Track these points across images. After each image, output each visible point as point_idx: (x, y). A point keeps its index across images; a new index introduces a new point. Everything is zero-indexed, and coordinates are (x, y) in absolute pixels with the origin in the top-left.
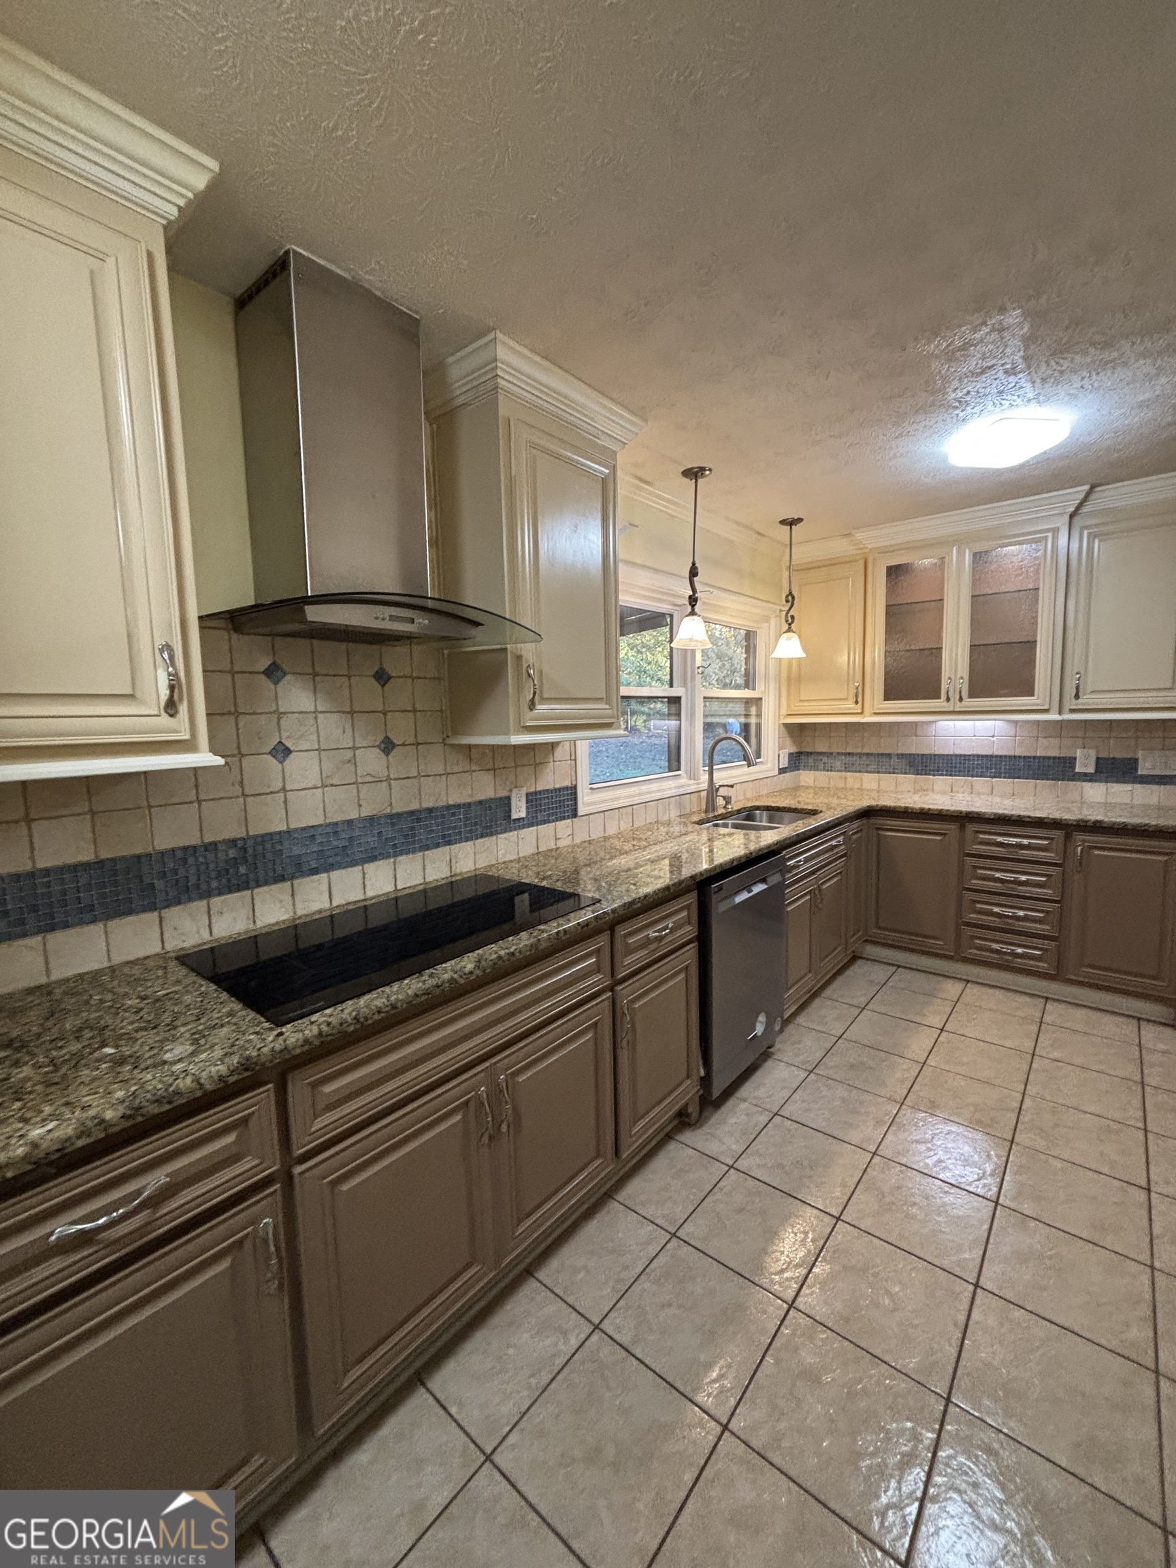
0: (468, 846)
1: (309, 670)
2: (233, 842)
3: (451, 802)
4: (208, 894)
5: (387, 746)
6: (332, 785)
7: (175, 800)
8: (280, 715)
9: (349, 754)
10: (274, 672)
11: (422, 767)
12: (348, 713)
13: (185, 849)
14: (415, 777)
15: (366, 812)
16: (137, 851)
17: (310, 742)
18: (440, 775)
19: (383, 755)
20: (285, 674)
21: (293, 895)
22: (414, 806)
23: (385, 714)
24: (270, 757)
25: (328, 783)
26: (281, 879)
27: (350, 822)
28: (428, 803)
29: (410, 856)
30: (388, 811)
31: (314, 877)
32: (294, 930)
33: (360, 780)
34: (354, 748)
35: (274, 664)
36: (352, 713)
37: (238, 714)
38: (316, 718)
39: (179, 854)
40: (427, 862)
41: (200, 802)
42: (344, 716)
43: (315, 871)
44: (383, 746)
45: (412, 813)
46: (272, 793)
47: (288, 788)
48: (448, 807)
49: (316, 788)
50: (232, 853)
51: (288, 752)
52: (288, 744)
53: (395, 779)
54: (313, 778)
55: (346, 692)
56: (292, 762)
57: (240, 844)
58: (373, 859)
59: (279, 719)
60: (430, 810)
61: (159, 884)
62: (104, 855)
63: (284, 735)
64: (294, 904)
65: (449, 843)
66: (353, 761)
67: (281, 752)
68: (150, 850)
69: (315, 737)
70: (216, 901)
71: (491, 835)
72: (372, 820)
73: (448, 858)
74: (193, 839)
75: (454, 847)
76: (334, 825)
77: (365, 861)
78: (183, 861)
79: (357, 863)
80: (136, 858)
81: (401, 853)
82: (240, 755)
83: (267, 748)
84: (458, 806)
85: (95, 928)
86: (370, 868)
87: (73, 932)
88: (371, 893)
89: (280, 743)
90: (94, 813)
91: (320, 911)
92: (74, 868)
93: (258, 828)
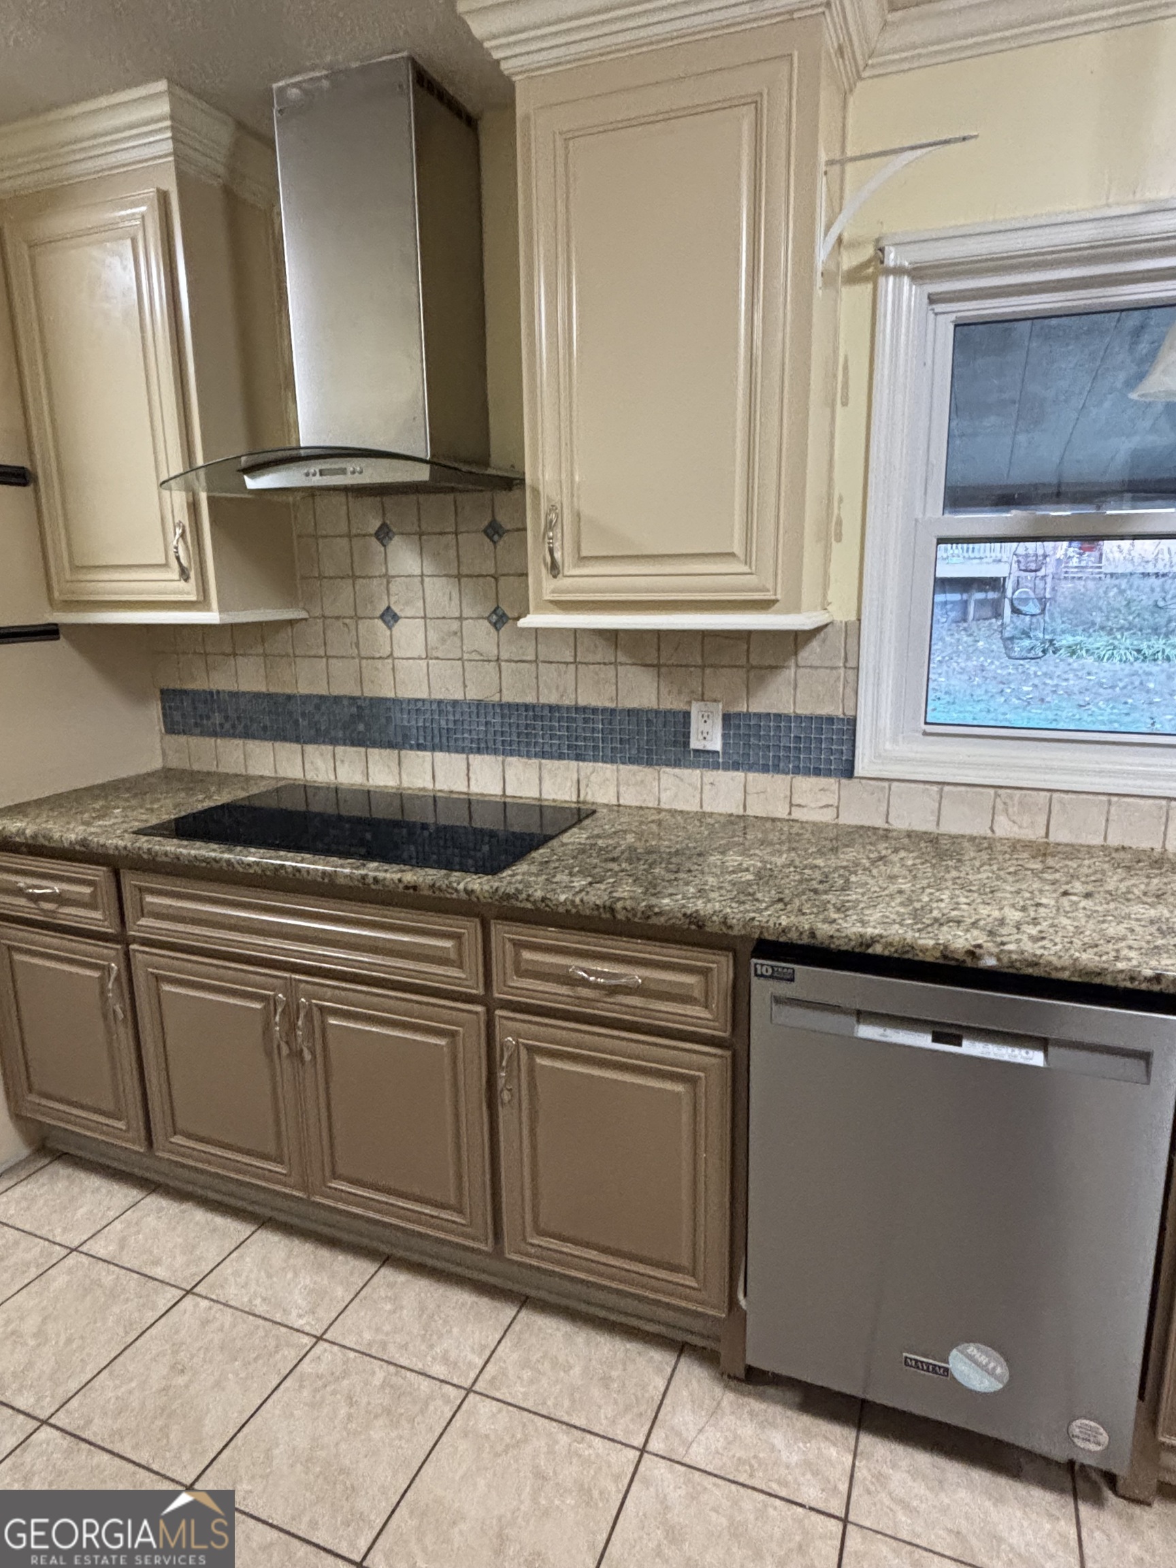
0: (607, 770)
1: (415, 528)
2: (353, 699)
3: (582, 702)
4: (334, 742)
5: (499, 619)
7: (312, 653)
8: (388, 578)
9: (455, 625)
10: (383, 534)
11: (542, 649)
12: (455, 577)
13: (321, 697)
15: (473, 694)
16: (288, 691)
17: (416, 609)
18: (567, 663)
19: (492, 630)
20: (394, 534)
21: (399, 764)
22: (530, 699)
23: (496, 579)
24: (380, 622)
25: (435, 654)
26: (391, 745)
27: (455, 703)
28: (550, 697)
29: (525, 760)
30: (496, 698)
31: (419, 753)
32: (401, 798)
33: (466, 656)
34: (461, 618)
35: (384, 524)
36: (459, 577)
37: (354, 577)
38: (422, 582)
39: (316, 701)
40: (545, 775)
41: (327, 658)
42: (452, 580)
43: (420, 747)
44: (494, 618)
45: (527, 707)
46: (380, 658)
47: (395, 655)
48: (577, 709)
49: (421, 659)
50: (354, 710)
51: (396, 618)
52: (395, 609)
53: (507, 661)
54: (419, 648)
55: (452, 553)
56: (399, 627)
57: (359, 703)
58: (479, 751)
59: (388, 583)
60: (552, 708)
61: (302, 723)
62: (272, 690)
63: (393, 599)
64: (400, 773)
65: (579, 758)
66: (459, 634)
67: (390, 617)
68: (295, 692)
69: (420, 604)
70: (340, 749)
71: (649, 763)
72: (479, 704)
73: (575, 777)
74: (322, 690)
75: (586, 767)
76: (440, 702)
77: (471, 751)
78: (318, 707)
79: (461, 750)
80: (289, 697)
81: (512, 753)
82: (357, 618)
83: (378, 613)
84: (595, 710)
85: (268, 745)
86: (476, 759)
87: (257, 742)
88: (475, 789)
89: (389, 608)
90: (265, 655)
91: (424, 789)
92: (257, 696)
93: (370, 691)
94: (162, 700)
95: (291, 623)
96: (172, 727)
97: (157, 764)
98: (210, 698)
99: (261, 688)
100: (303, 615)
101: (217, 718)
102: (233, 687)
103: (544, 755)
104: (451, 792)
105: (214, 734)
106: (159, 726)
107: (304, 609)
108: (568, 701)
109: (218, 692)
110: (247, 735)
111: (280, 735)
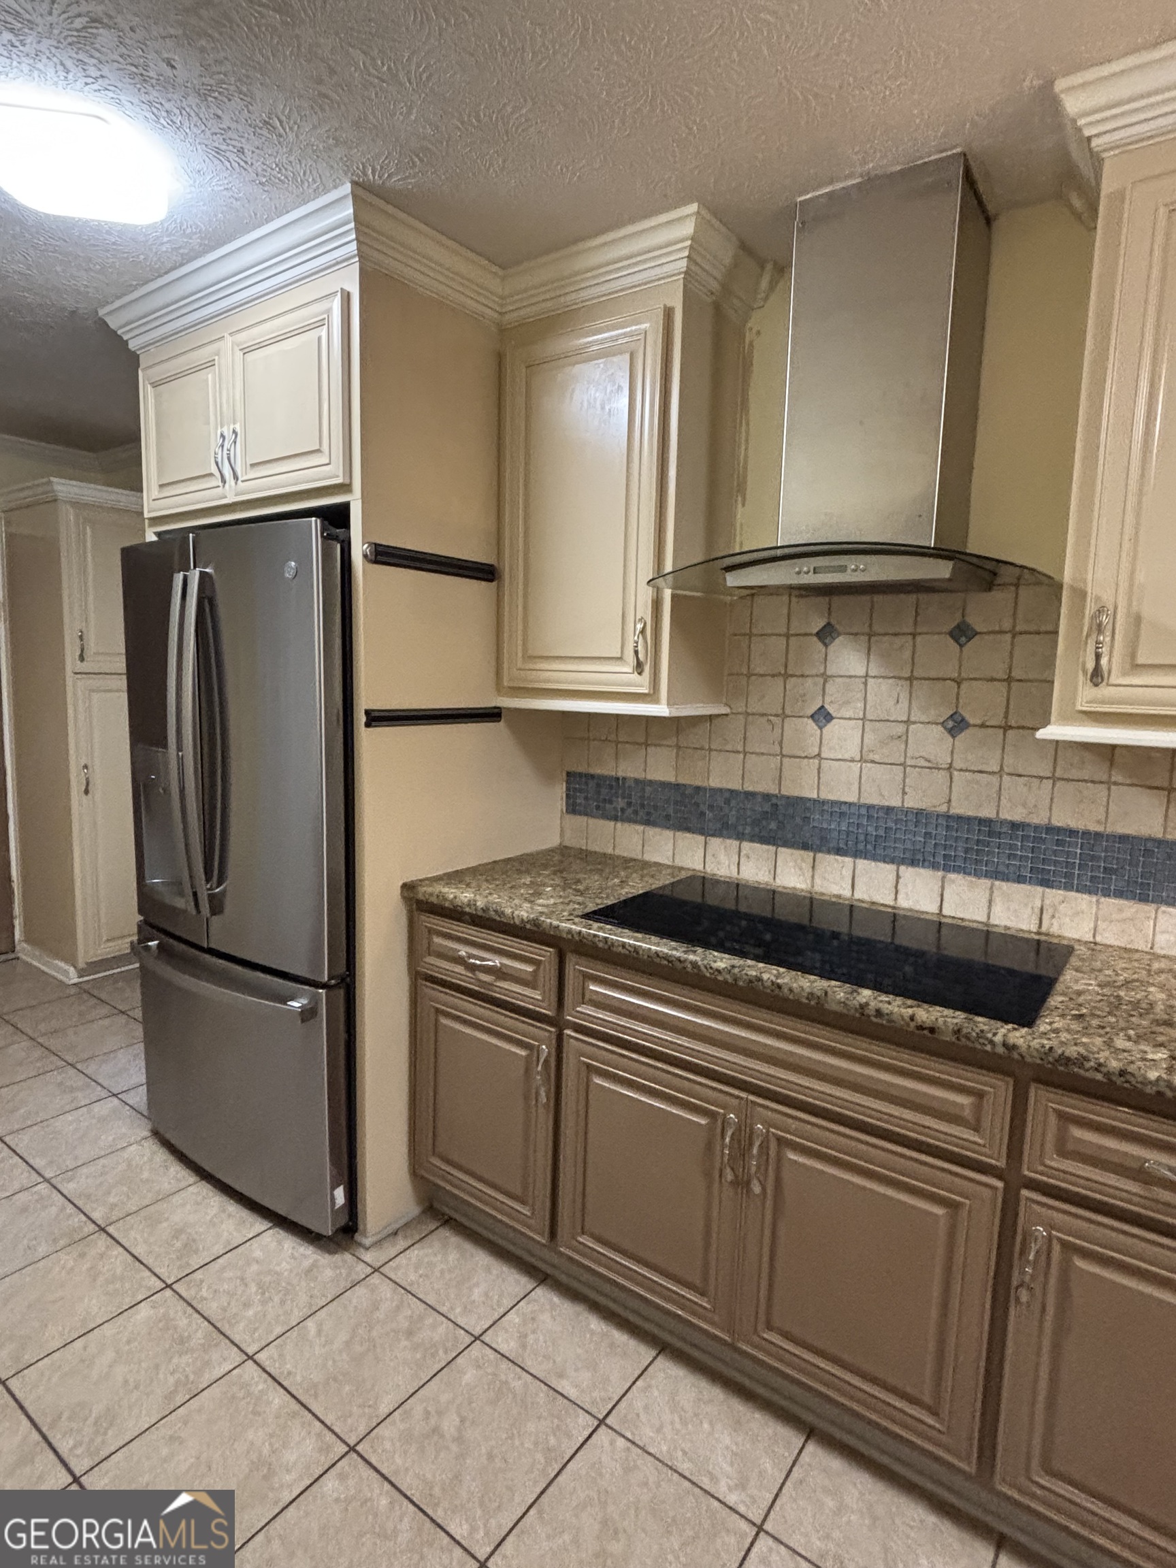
0: (1083, 900)
1: (867, 630)
2: (767, 797)
3: (1056, 822)
4: (740, 837)
5: (956, 725)
6: (873, 762)
7: (729, 747)
8: (826, 678)
9: (901, 729)
10: (826, 634)
11: (1009, 761)
12: (906, 679)
13: (731, 791)
14: (993, 773)
15: (912, 802)
16: (698, 783)
17: (856, 709)
18: (1041, 778)
19: (947, 736)
20: (839, 634)
21: (813, 867)
22: (987, 812)
23: (958, 683)
24: (810, 721)
25: (871, 756)
26: (805, 847)
27: (889, 810)
28: (1013, 814)
29: (972, 879)
30: (943, 809)
31: (839, 858)
32: (811, 902)
33: (909, 762)
34: (908, 722)
35: (829, 624)
36: (911, 679)
37: (786, 676)
38: (865, 684)
39: (727, 795)
40: (997, 898)
41: (745, 753)
42: (900, 682)
43: (839, 851)
44: (950, 724)
45: (982, 821)
46: (806, 757)
47: (823, 755)
48: (1050, 829)
49: (852, 761)
50: (767, 807)
51: (829, 718)
52: (830, 709)
53: (961, 770)
54: (853, 750)
55: (907, 654)
56: (832, 729)
57: (774, 801)
58: (913, 863)
59: (825, 682)
60: (1014, 826)
61: (709, 815)
62: (681, 781)
63: (828, 699)
64: (813, 877)
65: (1045, 883)
66: (904, 738)
67: (822, 716)
68: (705, 784)
69: (860, 705)
70: (746, 846)
71: (1145, 900)
72: (919, 813)
73: (1038, 904)
74: (735, 785)
75: (1054, 895)
76: (870, 807)
77: (902, 862)
78: (727, 802)
79: (892, 861)
80: (698, 789)
81: (957, 869)
82: (783, 716)
83: (810, 712)
84: (1072, 833)
85: (669, 834)
86: (907, 872)
87: (657, 830)
88: (904, 903)
89: (823, 707)
90: (678, 747)
91: (839, 896)
92: (664, 785)
93: (789, 790)
94: (567, 782)
95: (711, 718)
96: (573, 808)
97: (553, 841)
98: (616, 784)
99: (670, 777)
100: (724, 710)
101: (621, 803)
102: (640, 775)
103: (997, 875)
104: (873, 903)
105: (615, 819)
106: (561, 804)
107: (726, 705)
108: (1039, 819)
109: (624, 779)
110: (648, 822)
111: (683, 825)
